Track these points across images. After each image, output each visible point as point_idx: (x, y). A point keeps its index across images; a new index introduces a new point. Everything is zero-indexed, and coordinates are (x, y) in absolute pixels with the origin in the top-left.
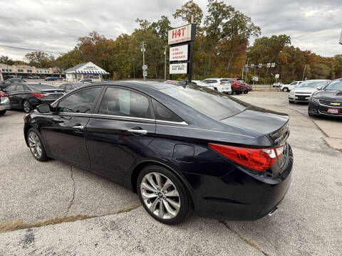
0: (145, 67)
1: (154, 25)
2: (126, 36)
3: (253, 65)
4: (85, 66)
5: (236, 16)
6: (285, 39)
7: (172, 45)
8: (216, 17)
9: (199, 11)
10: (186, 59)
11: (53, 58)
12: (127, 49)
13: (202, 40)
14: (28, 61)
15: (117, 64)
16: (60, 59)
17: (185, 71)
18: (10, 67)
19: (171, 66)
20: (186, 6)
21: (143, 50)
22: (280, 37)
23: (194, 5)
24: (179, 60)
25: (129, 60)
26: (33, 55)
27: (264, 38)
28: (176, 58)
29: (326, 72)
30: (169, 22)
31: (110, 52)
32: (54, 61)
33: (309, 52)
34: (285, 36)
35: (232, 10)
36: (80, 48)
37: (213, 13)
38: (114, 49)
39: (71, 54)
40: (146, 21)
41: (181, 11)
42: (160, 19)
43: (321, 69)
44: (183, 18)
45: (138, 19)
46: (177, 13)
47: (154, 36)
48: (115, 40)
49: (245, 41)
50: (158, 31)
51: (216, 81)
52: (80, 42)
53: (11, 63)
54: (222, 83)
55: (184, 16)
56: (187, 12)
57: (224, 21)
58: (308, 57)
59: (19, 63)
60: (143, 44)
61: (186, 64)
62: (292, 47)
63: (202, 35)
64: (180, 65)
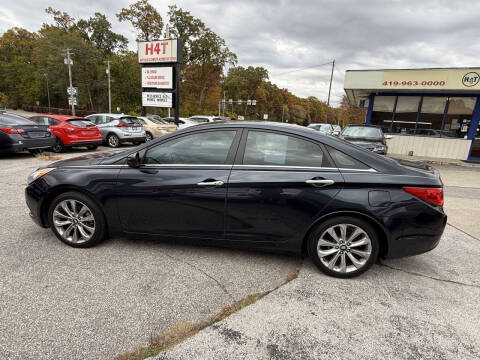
0: (72, 91)
1: (82, 24)
2: (23, 34)
3: (231, 101)
5: (207, 35)
6: (262, 73)
8: (181, 31)
9: (157, 17)
10: (170, 86)
12: (29, 56)
17: (168, 104)
19: (145, 94)
20: (137, 5)
21: (69, 62)
22: (258, 68)
23: (149, 8)
24: (158, 87)
25: (36, 74)
27: (239, 68)
29: (303, 114)
30: (108, 24)
33: (286, 91)
34: (262, 69)
35: (202, 25)
37: (177, 25)
40: (66, 15)
41: (129, 12)
42: (94, 17)
43: (298, 111)
44: (134, 23)
45: (50, 9)
46: (124, 14)
47: (84, 42)
49: (219, 69)
50: (90, 35)
55: (136, 20)
56: (139, 15)
57: (192, 38)
58: (285, 96)
60: (68, 51)
61: (170, 95)
62: (269, 83)
64: (161, 94)
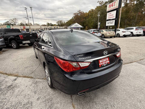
0: (99, 23)
1: (106, 3)
2: (92, 10)
4: (74, 25)
7: (109, 12)
10: (115, 18)
11: (65, 22)
12: (92, 16)
13: (133, 7)
14: (57, 24)
15: (87, 23)
16: (67, 23)
17: (113, 24)
18: (52, 27)
19: (107, 22)
21: (99, 15)
25: (93, 21)
26: (59, 22)
28: (110, 18)
31: (85, 18)
32: (65, 24)
36: (74, 18)
38: (87, 17)
39: (71, 20)
40: (102, 2)
45: (98, 1)
47: (106, 8)
48: (88, 12)
51: (133, 29)
52: (74, 15)
53: (52, 25)
54: (136, 29)
59: (55, 25)
60: (99, 13)
61: (114, 21)
63: (133, 3)
64: (112, 21)
